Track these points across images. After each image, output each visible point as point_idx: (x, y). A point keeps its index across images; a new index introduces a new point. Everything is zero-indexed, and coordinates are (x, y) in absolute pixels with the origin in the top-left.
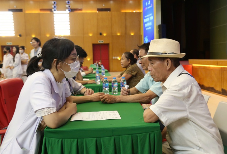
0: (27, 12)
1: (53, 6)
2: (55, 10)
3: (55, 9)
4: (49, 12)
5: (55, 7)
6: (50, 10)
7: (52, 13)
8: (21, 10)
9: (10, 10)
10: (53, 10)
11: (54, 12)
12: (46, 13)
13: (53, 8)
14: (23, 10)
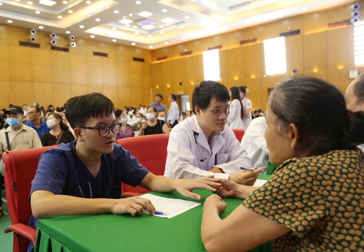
0: (307, 33)
1: (353, 14)
2: (356, 20)
3: (356, 17)
4: (344, 26)
5: (356, 14)
6: (348, 22)
7: (350, 26)
8: (297, 32)
9: (281, 35)
10: (352, 20)
11: (355, 24)
12: (340, 29)
13: (353, 18)
14: (301, 32)
